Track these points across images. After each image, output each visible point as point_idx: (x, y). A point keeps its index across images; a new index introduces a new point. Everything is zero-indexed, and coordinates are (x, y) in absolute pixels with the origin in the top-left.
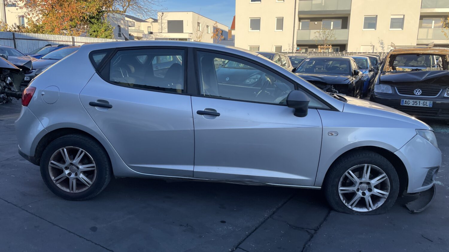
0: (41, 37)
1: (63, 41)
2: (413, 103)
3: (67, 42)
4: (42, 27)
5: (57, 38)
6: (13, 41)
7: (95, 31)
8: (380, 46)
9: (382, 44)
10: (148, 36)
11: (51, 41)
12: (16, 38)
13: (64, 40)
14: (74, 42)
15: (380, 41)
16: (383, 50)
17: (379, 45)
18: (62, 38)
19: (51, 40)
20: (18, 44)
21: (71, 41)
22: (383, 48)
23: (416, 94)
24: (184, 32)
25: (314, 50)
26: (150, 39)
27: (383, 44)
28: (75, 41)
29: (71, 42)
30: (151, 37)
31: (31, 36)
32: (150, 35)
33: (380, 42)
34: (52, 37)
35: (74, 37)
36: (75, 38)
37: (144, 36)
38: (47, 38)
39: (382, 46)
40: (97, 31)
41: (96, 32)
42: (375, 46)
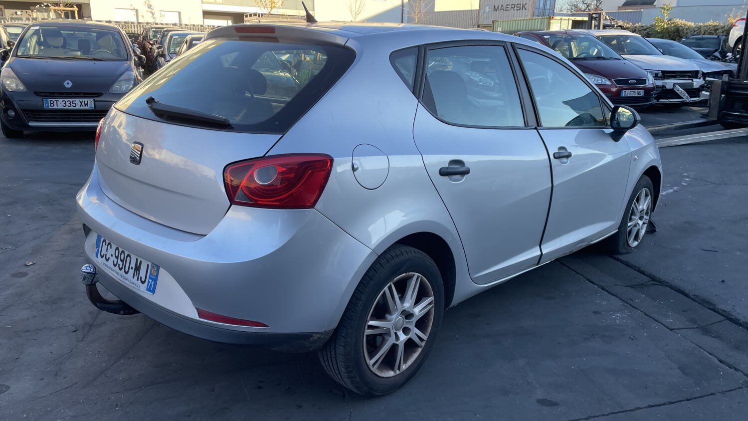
8: (147, 11)
9: (150, 7)
15: (145, 2)
16: (154, 18)
17: (146, 8)
22: (153, 15)
25: (19, 13)
27: (152, 8)
33: (146, 4)
39: (150, 10)
42: (139, 10)
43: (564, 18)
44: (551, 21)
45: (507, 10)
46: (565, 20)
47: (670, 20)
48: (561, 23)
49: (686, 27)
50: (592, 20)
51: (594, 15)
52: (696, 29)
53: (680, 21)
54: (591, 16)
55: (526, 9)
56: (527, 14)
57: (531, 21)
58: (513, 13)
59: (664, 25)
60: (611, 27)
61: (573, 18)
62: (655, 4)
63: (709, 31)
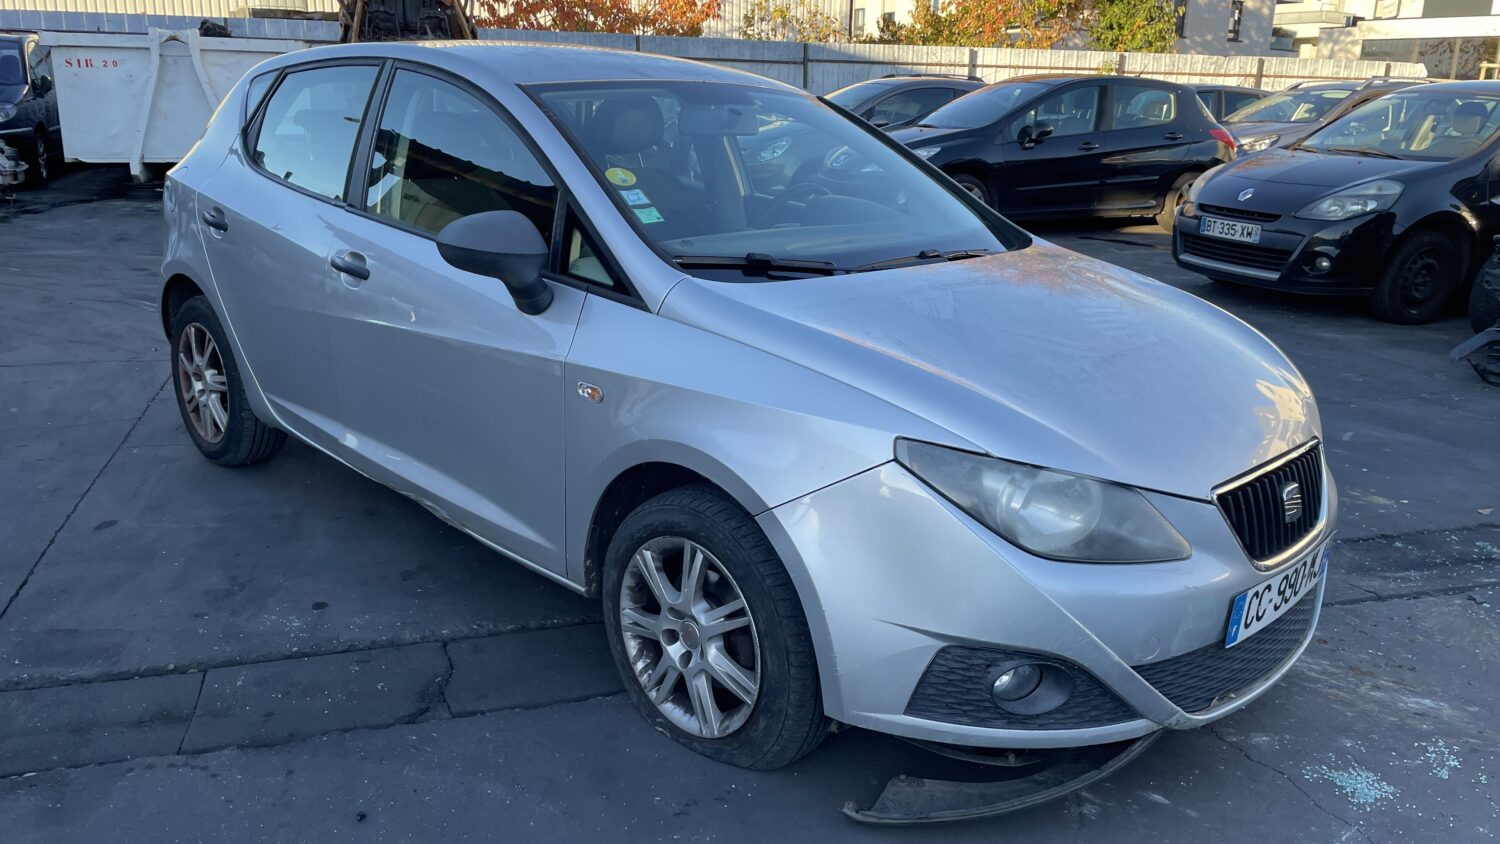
0: (879, 53)
1: (942, 65)
3: (952, 65)
4: (952, 23)
5: (925, 56)
6: (802, 66)
7: (1111, 28)
10: (1341, 33)
11: (908, 64)
12: (811, 58)
13: (943, 62)
14: (973, 65)
18: (938, 55)
19: (905, 61)
20: (813, 75)
21: (967, 61)
24: (1492, 13)
26: (1347, 44)
28: (979, 62)
29: (964, 66)
30: (1350, 39)
31: (852, 51)
32: (1349, 29)
34: (911, 53)
35: (976, 49)
36: (980, 51)
37: (1324, 36)
38: (896, 55)
40: (1121, 27)
41: (1116, 31)
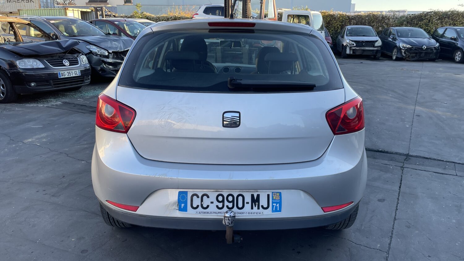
2: (67, 74)
23: (66, 65)
43: (75, 9)
44: (67, 11)
45: (18, 2)
46: (75, 10)
47: (142, 13)
48: (73, 13)
49: (152, 17)
50: (97, 12)
51: (98, 8)
52: (158, 19)
53: (147, 14)
54: (96, 9)
55: (33, 2)
56: (35, 5)
57: (50, 10)
58: (24, 4)
59: (140, 16)
60: (110, 16)
61: (81, 10)
62: (108, 2)
63: (164, 19)
